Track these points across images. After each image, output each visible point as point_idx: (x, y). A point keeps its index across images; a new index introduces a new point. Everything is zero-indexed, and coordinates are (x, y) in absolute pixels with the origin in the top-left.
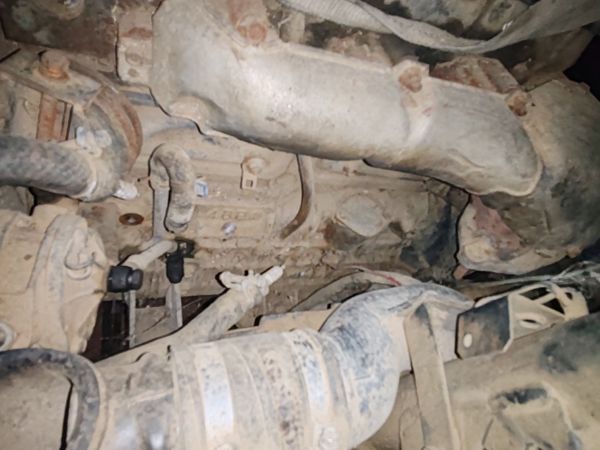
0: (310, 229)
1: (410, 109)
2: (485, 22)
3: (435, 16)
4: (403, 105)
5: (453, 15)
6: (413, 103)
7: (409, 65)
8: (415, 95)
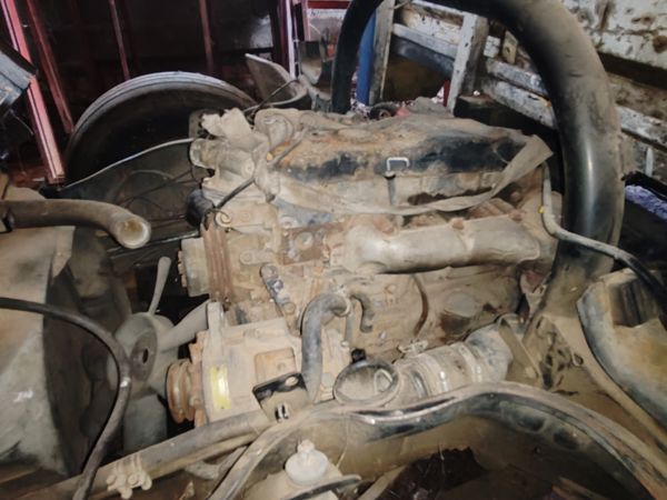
0: (431, 324)
1: (463, 237)
2: (484, 185)
3: (458, 193)
4: (458, 237)
5: (466, 189)
6: (463, 234)
7: (454, 220)
8: (463, 231)
